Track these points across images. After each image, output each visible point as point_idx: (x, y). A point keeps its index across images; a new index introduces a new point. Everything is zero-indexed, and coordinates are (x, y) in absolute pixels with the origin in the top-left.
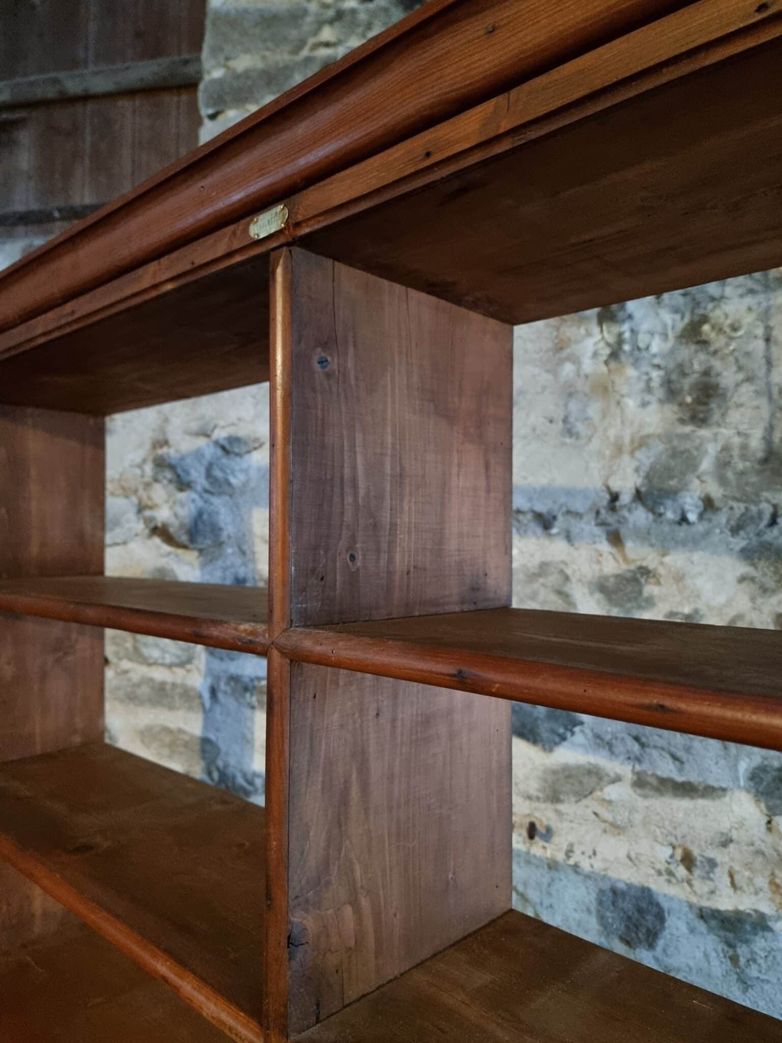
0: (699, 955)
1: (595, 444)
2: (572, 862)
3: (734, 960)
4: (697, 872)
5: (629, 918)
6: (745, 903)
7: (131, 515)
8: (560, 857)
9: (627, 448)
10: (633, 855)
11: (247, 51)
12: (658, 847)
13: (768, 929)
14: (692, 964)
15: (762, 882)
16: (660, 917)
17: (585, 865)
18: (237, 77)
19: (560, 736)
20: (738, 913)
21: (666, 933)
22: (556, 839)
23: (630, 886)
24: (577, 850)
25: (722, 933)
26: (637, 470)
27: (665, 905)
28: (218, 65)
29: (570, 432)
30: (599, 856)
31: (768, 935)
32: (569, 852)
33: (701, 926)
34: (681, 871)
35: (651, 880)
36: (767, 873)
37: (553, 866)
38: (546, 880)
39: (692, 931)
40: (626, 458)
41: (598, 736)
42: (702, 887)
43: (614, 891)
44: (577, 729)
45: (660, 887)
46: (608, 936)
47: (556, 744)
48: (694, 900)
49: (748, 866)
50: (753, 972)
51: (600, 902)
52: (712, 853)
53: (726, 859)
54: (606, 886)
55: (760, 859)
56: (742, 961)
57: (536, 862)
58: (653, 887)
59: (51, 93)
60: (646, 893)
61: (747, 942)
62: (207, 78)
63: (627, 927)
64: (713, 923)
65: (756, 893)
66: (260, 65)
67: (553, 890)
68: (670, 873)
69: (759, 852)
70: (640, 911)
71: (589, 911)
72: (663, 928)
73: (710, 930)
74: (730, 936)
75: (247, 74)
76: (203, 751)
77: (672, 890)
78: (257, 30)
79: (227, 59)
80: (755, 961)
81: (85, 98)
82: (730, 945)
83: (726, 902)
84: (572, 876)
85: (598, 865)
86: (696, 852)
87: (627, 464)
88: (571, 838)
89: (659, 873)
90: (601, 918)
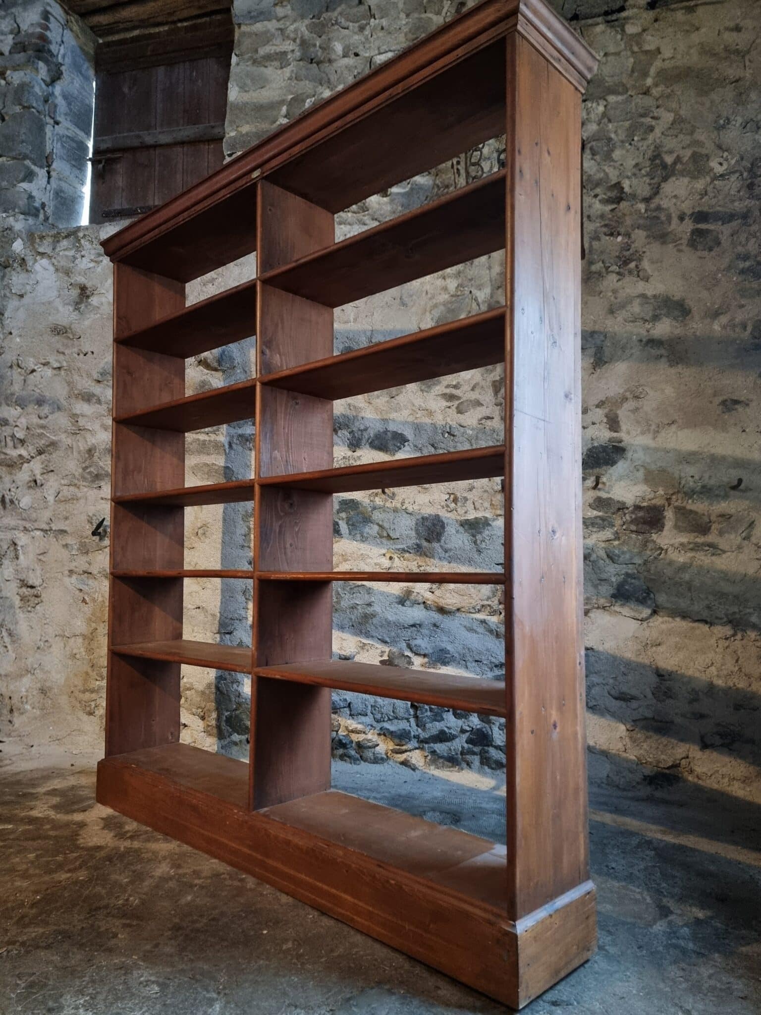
0: (460, 542)
1: (414, 309)
2: (404, 507)
3: (475, 542)
4: (459, 504)
5: (429, 529)
6: (480, 515)
8: (399, 505)
9: (428, 309)
10: (431, 501)
11: (248, 123)
12: (442, 495)
13: (489, 525)
14: (457, 546)
15: (487, 505)
16: (443, 526)
17: (410, 509)
18: (243, 135)
19: (398, 447)
20: (476, 518)
21: (446, 534)
22: (397, 498)
23: (430, 515)
24: (407, 502)
25: (470, 531)
26: (432, 319)
27: (445, 522)
28: (233, 130)
29: (404, 304)
30: (416, 503)
31: (489, 528)
32: (403, 503)
33: (461, 529)
34: (453, 505)
35: (439, 511)
36: (489, 500)
37: (395, 510)
38: (392, 518)
39: (457, 532)
40: (428, 314)
41: (415, 446)
42: (461, 511)
43: (423, 518)
44: (406, 444)
45: (443, 514)
46: (419, 539)
47: (396, 451)
48: (458, 518)
49: (481, 498)
50: (483, 545)
51: (417, 524)
52: (465, 495)
53: (472, 496)
54: (419, 517)
55: (486, 494)
56: (478, 542)
57: (388, 510)
58: (440, 514)
59: (136, 143)
60: (437, 517)
61: (480, 533)
62: (227, 136)
63: (429, 534)
64: (466, 527)
65: (485, 510)
66: (254, 130)
67: (395, 521)
68: (448, 506)
69: (486, 491)
70: (434, 525)
71: (412, 529)
72: (444, 531)
73: (466, 531)
74: (474, 531)
75: (247, 134)
76: (225, 473)
77: (449, 515)
78: (253, 113)
79: (238, 127)
80: (484, 541)
81: (155, 146)
82: (474, 536)
83: (471, 516)
84: (405, 515)
85: (416, 507)
86: (459, 495)
87: (428, 317)
88: (403, 496)
89: (443, 507)
90: (417, 531)
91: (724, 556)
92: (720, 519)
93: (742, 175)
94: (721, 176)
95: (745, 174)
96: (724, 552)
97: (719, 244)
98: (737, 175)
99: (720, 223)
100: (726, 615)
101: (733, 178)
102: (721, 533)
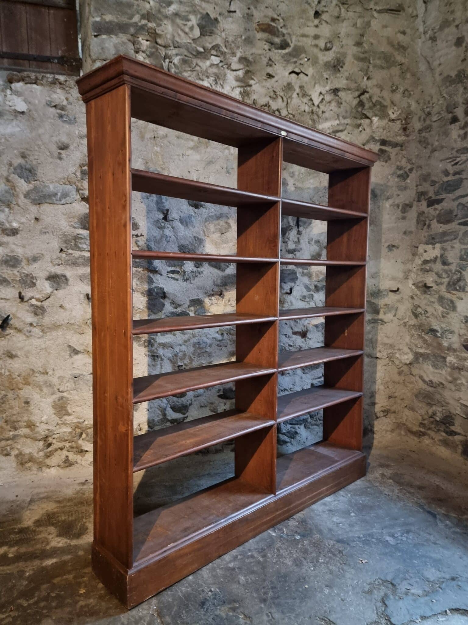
7: (74, 192)
28: (99, 16)
91: (385, 325)
92: (385, 307)
93: (402, 122)
94: (393, 120)
95: (404, 122)
96: (386, 323)
97: (390, 159)
98: (400, 121)
99: (391, 147)
100: (387, 354)
101: (398, 122)
102: (385, 313)
